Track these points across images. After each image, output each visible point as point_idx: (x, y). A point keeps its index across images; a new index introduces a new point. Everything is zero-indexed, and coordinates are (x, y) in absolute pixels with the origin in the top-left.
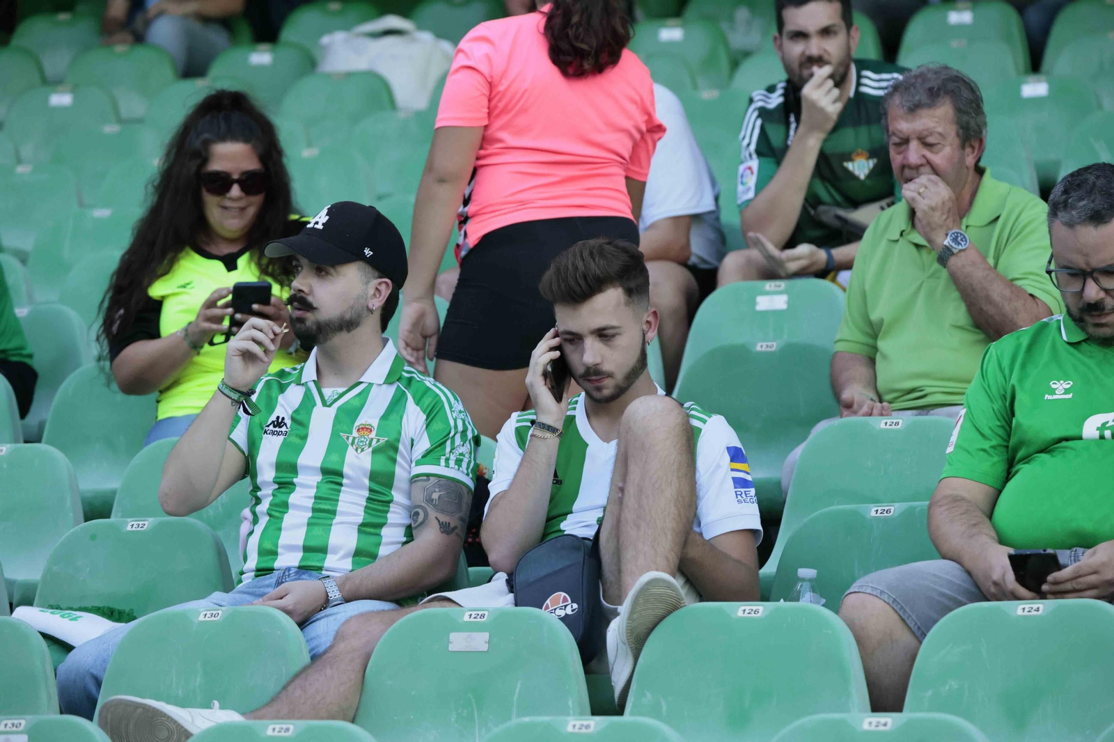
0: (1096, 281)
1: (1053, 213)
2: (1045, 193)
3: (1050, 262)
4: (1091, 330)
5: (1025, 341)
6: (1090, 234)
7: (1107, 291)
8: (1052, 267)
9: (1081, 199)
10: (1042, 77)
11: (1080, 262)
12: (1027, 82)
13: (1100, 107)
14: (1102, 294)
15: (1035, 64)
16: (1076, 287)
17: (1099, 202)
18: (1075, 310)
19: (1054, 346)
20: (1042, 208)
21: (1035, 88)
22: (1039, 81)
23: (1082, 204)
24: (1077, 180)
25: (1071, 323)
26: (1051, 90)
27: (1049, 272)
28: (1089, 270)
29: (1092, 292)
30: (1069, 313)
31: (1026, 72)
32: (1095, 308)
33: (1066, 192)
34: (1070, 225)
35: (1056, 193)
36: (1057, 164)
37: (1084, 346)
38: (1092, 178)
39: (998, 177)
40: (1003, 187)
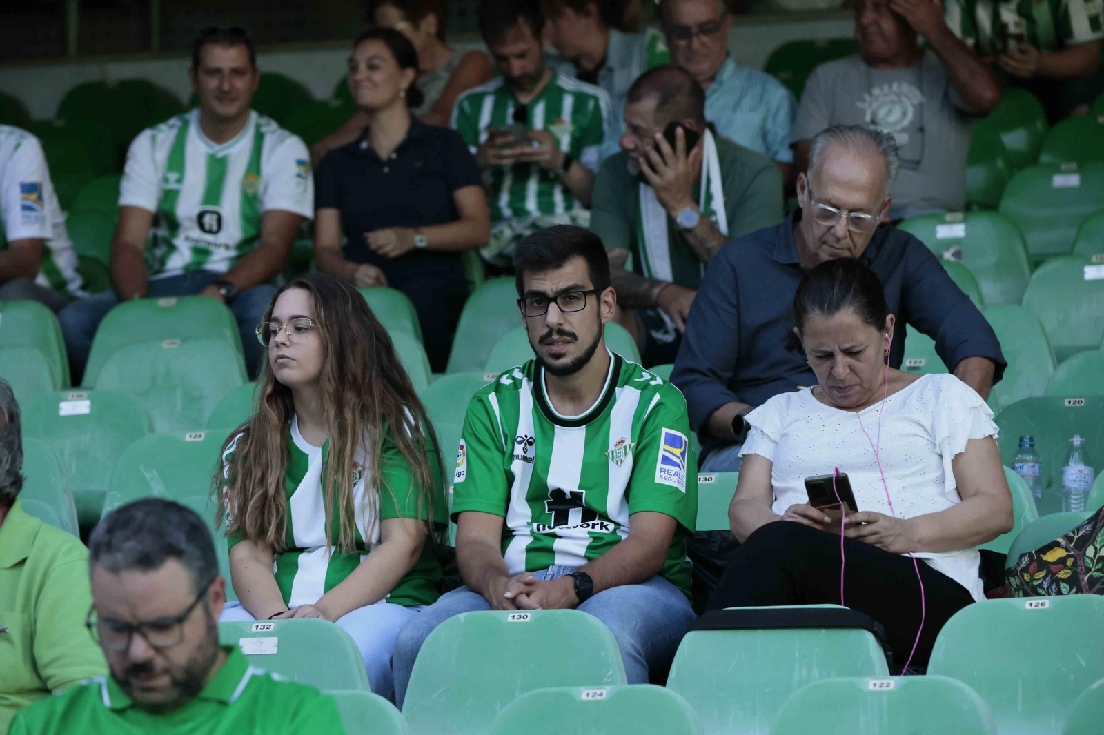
0: (145, 637)
1: (95, 557)
2: (85, 535)
3: (90, 614)
4: (139, 696)
5: (60, 707)
6: (137, 581)
7: (158, 650)
8: (94, 619)
9: (127, 539)
10: (85, 393)
11: (125, 614)
12: (66, 400)
13: (152, 430)
14: (150, 653)
15: (76, 377)
16: (119, 643)
17: (148, 543)
18: (119, 673)
19: (94, 713)
20: (83, 551)
21: (75, 406)
22: (80, 397)
23: (130, 545)
24: (124, 517)
25: (115, 687)
26: (92, 406)
27: (89, 626)
28: (134, 622)
29: (140, 649)
30: (113, 675)
31: (64, 387)
32: (143, 669)
33: (110, 531)
34: (115, 570)
35: (98, 533)
36: (103, 495)
37: (131, 714)
38: (139, 515)
39: (30, 511)
40: (34, 522)
